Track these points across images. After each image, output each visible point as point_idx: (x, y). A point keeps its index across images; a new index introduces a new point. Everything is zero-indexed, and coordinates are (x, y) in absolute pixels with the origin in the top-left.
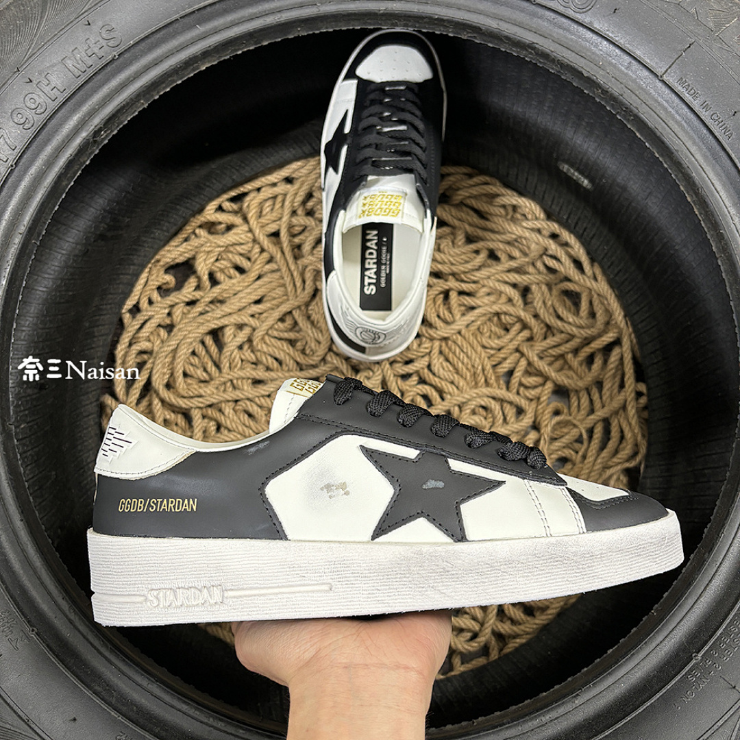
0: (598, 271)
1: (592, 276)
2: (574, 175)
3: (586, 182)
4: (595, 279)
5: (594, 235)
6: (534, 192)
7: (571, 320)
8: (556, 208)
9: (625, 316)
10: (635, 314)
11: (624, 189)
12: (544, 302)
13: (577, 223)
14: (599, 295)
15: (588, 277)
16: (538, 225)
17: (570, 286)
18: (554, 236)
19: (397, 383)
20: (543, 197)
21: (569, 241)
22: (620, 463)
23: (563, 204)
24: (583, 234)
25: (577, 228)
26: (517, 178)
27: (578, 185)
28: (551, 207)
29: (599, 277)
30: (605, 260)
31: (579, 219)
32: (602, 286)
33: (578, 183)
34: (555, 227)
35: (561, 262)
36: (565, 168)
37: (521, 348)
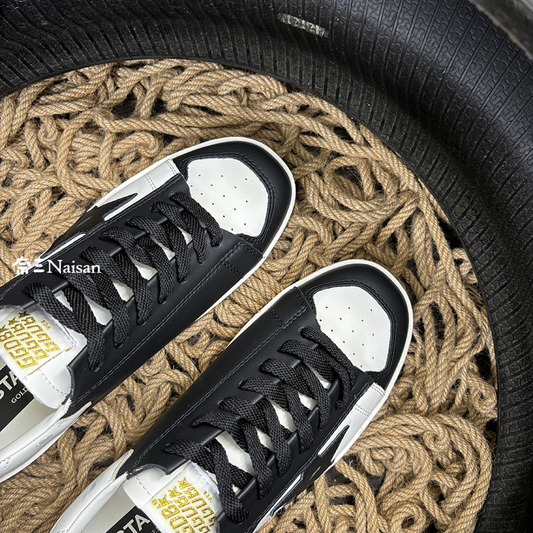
0: (368, 134)
1: (363, 142)
2: (301, 24)
3: (318, 29)
4: (367, 144)
5: (350, 94)
6: (262, 65)
7: (358, 207)
8: (294, 77)
9: (416, 178)
10: (429, 176)
11: (364, 21)
12: (320, 195)
13: (326, 87)
14: (377, 161)
15: (359, 145)
16: (280, 102)
17: (342, 162)
18: (303, 109)
19: (185, 352)
20: (275, 68)
21: (323, 109)
22: (466, 352)
23: (301, 68)
24: (337, 97)
25: (328, 93)
26: (236, 54)
27: (310, 36)
28: (288, 76)
29: (372, 141)
30: (373, 120)
31: (326, 80)
32: (379, 152)
33: (309, 33)
34: (301, 98)
35: (322, 137)
36: (288, 19)
37: (311, 259)
